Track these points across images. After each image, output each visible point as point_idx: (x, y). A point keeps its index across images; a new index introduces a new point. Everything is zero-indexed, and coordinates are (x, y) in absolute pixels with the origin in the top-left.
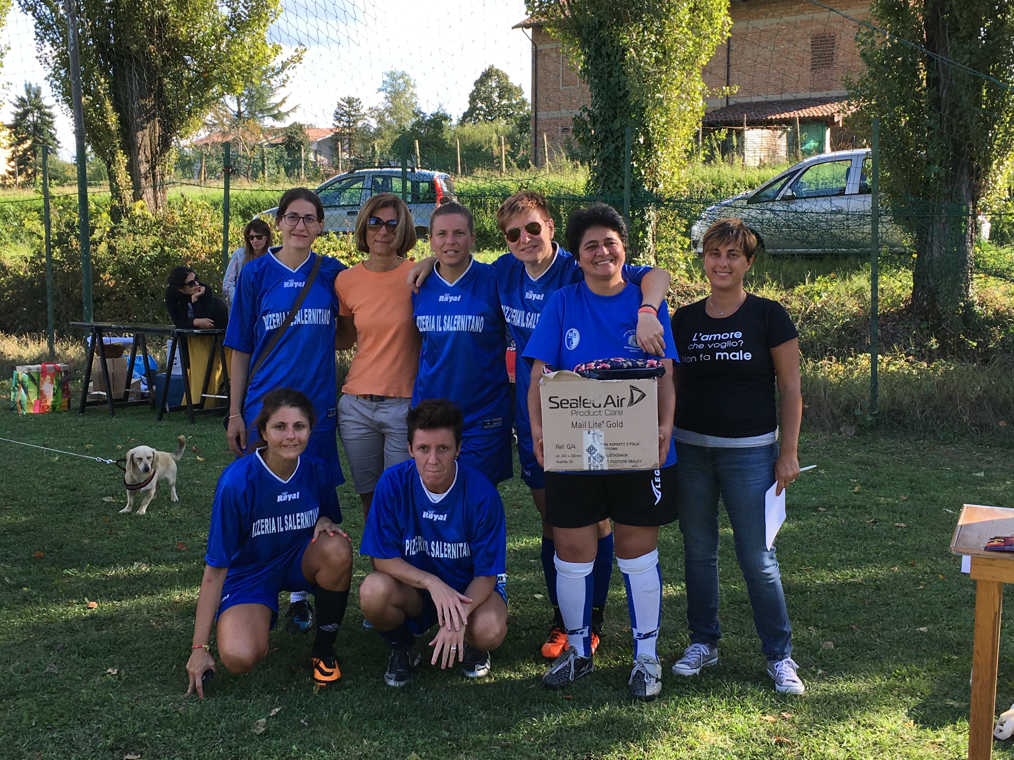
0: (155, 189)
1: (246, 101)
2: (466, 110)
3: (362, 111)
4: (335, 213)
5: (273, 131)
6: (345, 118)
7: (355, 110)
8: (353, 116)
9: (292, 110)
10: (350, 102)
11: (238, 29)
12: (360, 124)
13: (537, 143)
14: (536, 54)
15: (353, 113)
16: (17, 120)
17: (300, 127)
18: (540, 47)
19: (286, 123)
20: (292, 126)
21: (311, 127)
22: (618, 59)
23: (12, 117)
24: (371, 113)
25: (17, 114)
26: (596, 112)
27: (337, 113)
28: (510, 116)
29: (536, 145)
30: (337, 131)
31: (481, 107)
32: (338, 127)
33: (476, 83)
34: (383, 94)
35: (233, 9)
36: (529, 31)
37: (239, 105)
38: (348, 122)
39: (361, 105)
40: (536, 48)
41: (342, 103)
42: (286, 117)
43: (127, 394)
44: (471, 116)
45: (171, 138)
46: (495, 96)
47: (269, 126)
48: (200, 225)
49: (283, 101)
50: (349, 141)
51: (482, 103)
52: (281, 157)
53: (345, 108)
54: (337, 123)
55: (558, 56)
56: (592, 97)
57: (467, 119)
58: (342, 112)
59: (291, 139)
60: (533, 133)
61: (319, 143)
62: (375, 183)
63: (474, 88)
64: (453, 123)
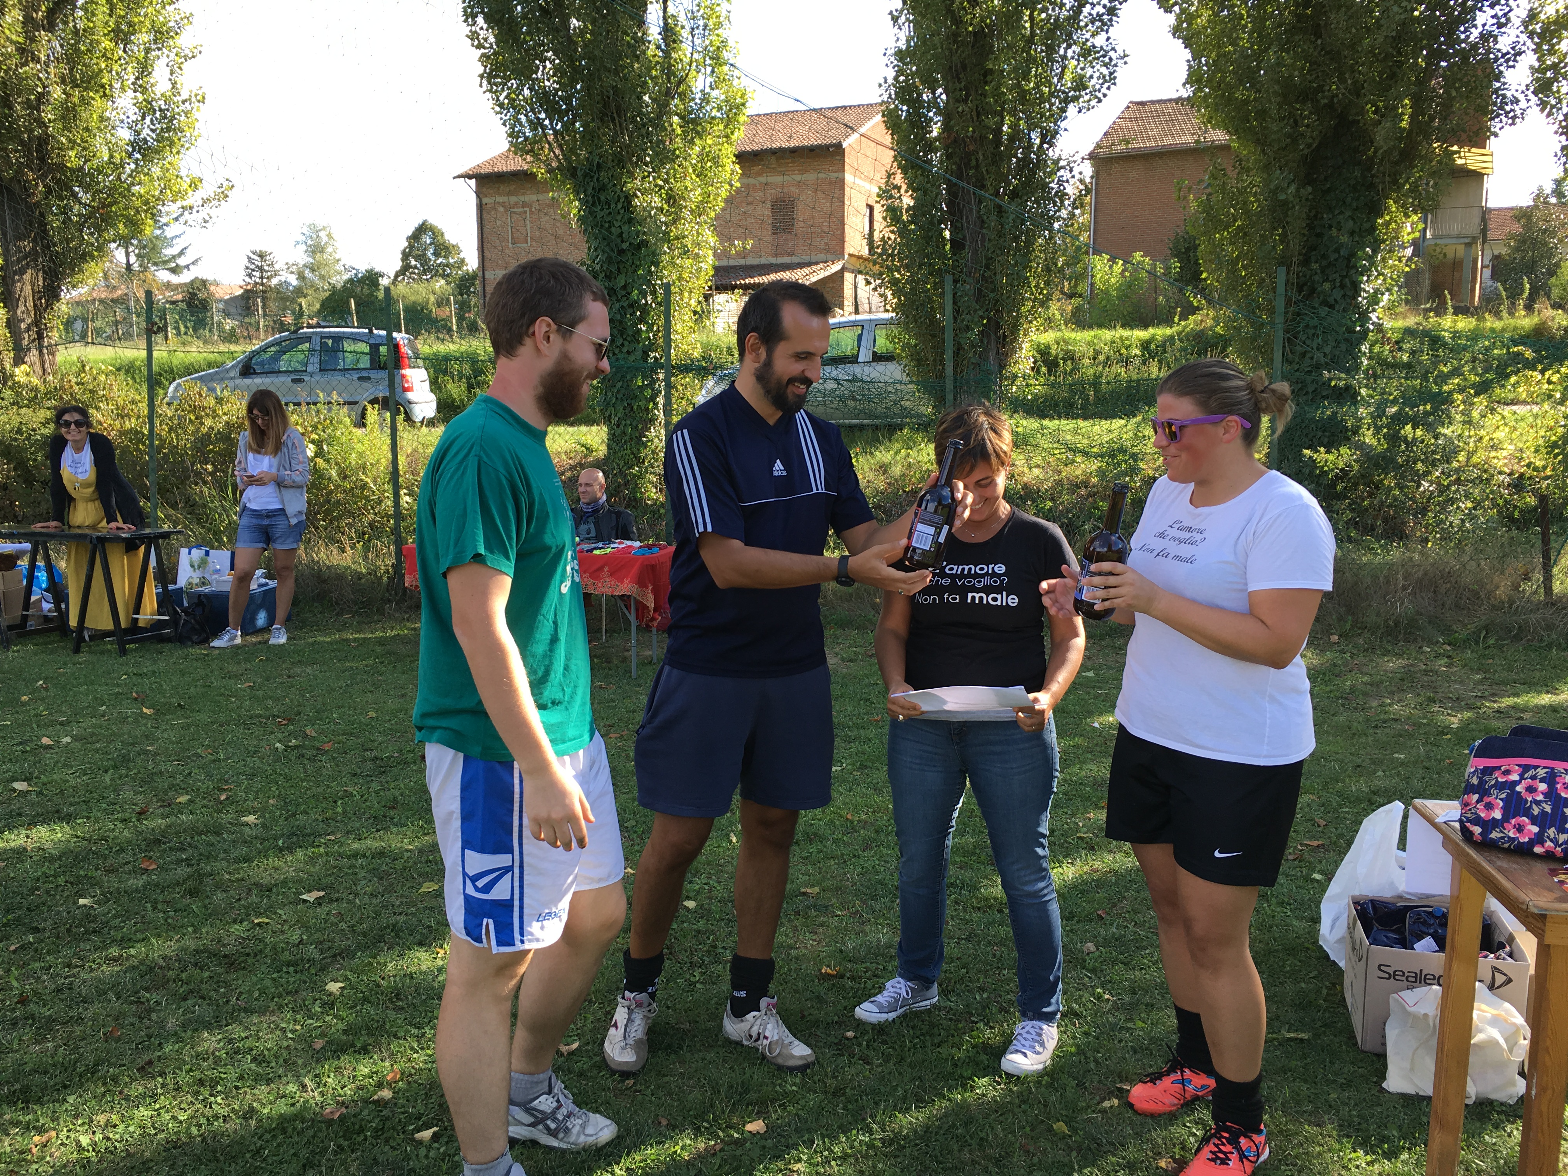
0: (41, 352)
1: (137, 251)
2: (398, 268)
4: (277, 380)
5: (171, 286)
6: (257, 274)
7: (269, 265)
8: (267, 272)
9: (193, 263)
10: (262, 256)
11: (144, 156)
12: (275, 281)
14: (481, 208)
15: (266, 268)
17: (204, 282)
18: (485, 200)
19: (185, 278)
20: (192, 282)
21: (216, 283)
24: (288, 268)
27: (247, 268)
28: (448, 276)
30: (249, 288)
31: (415, 265)
32: (248, 283)
33: (409, 238)
34: (304, 248)
35: (135, 131)
36: (473, 182)
37: (128, 256)
38: (261, 278)
39: (275, 260)
40: (482, 201)
41: (253, 256)
42: (186, 271)
43: (25, 618)
44: (404, 274)
45: (60, 287)
46: (430, 253)
47: (165, 281)
49: (182, 253)
51: (416, 261)
53: (256, 263)
54: (248, 279)
55: (506, 211)
56: (589, 248)
57: (400, 279)
58: (253, 267)
59: (193, 295)
60: (480, 294)
61: (227, 302)
62: (323, 345)
63: (406, 244)
64: (384, 282)
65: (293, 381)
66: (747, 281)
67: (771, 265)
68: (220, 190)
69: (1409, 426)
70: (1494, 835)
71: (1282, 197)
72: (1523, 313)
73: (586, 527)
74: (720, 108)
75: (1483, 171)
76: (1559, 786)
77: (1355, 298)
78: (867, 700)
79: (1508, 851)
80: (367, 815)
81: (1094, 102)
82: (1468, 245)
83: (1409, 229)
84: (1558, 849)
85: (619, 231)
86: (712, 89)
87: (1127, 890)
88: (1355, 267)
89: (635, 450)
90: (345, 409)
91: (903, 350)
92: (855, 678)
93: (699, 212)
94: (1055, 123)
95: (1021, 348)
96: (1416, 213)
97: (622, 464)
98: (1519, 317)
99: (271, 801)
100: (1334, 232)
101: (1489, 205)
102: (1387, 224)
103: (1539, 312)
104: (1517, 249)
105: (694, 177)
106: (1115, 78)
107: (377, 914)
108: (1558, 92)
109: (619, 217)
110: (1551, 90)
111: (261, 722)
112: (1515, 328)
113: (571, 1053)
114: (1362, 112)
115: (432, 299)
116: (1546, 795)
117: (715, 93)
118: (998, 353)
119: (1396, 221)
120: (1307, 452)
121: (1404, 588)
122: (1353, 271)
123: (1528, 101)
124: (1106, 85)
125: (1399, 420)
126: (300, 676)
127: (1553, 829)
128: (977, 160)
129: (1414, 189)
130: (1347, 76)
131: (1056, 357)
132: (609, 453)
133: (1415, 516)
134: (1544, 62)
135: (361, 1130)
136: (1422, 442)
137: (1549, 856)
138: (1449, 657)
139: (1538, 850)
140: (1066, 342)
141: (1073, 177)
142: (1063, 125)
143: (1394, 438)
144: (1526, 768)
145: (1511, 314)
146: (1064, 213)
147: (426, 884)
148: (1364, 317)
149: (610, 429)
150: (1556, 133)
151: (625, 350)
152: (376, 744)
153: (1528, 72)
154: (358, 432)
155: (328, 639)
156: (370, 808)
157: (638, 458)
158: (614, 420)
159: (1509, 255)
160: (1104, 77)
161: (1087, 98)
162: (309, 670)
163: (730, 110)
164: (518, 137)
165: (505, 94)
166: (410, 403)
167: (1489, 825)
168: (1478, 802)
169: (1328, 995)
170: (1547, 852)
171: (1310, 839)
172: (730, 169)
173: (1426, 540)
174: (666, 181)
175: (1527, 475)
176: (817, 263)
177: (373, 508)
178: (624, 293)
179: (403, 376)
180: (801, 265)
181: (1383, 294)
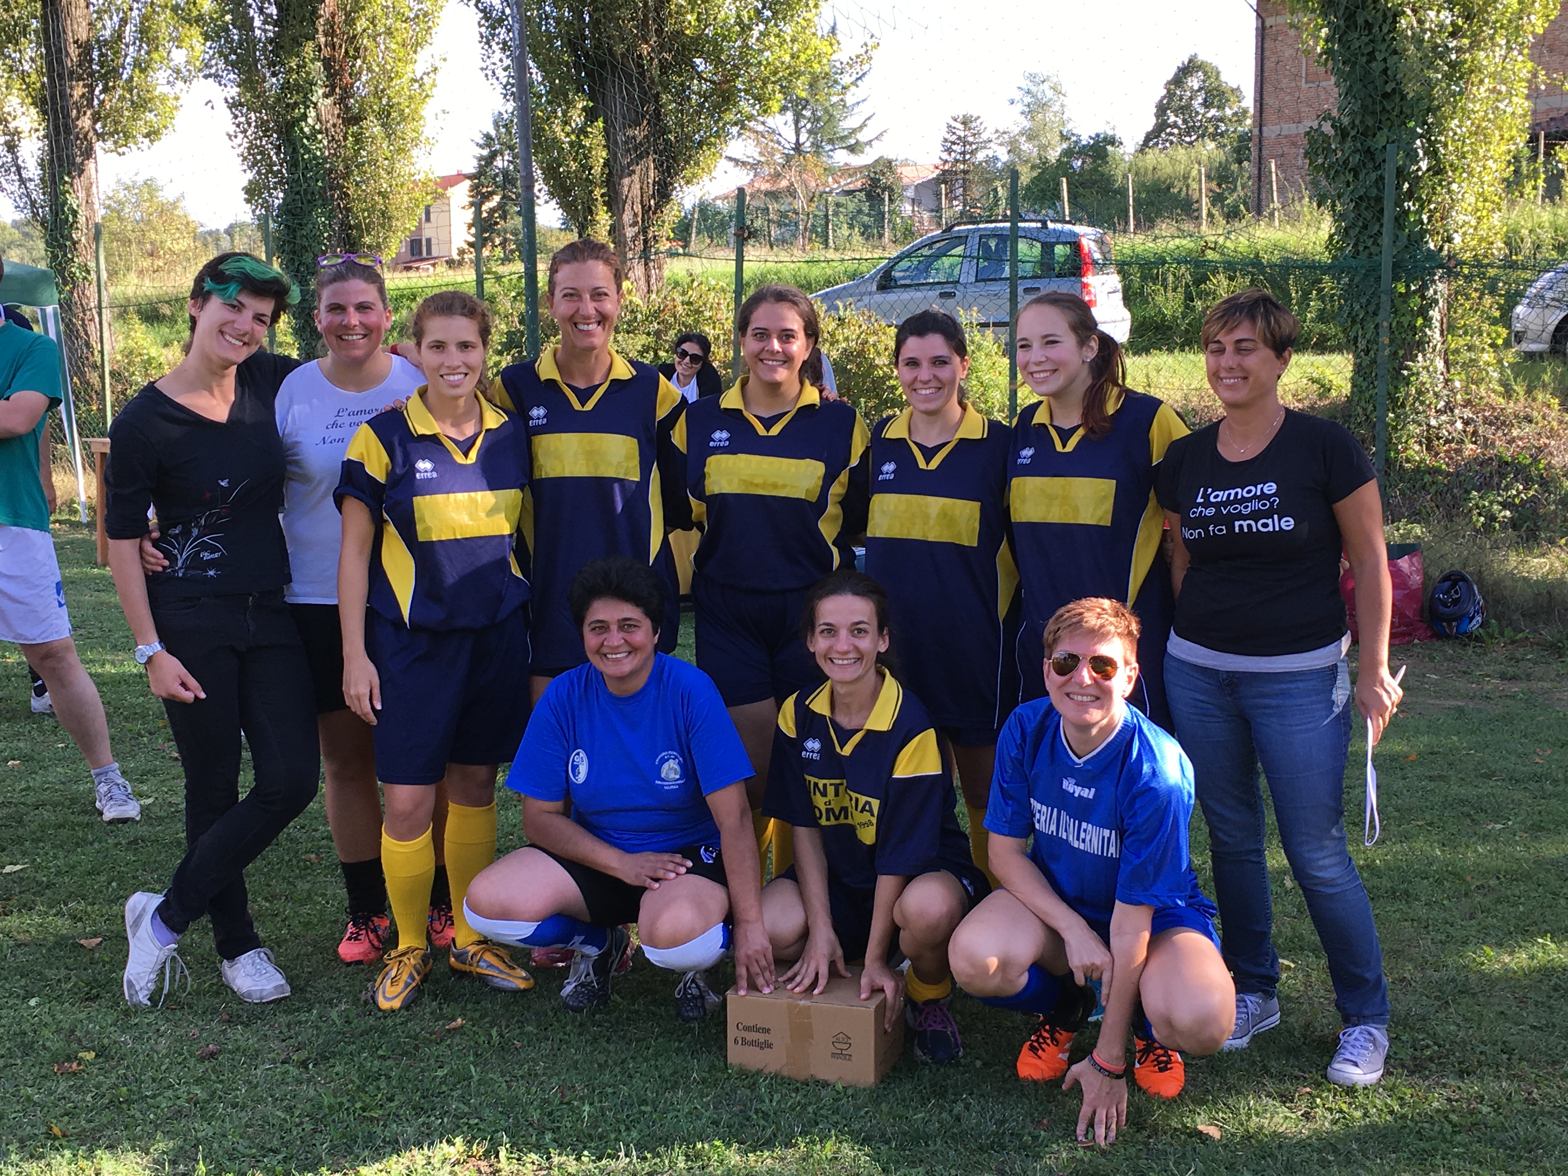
0: (646, 265)
1: (809, 126)
2: (1150, 128)
3: (985, 136)
4: (919, 295)
5: (848, 171)
6: (958, 148)
7: (974, 135)
8: (971, 144)
9: (877, 138)
10: (966, 122)
12: (981, 156)
13: (1261, 176)
14: (1262, 33)
15: (971, 139)
16: (480, 166)
17: (889, 164)
18: (1269, 22)
19: (868, 158)
20: (876, 162)
21: (905, 163)
22: (1385, 30)
23: (475, 163)
24: (998, 138)
25: (481, 159)
26: (1346, 121)
27: (946, 140)
28: (1222, 135)
29: (1260, 180)
30: (946, 167)
31: (1175, 122)
32: (946, 161)
34: (1018, 108)
37: (798, 135)
38: (963, 153)
39: (982, 127)
40: (1263, 23)
41: (954, 124)
42: (867, 149)
44: (1158, 137)
45: (671, 184)
46: (1197, 103)
47: (841, 164)
48: (711, 318)
49: (864, 125)
50: (964, 183)
51: (1177, 116)
52: (860, 211)
53: (958, 133)
54: (945, 156)
56: (1339, 95)
57: (1149, 147)
58: (953, 138)
59: (875, 181)
60: (1255, 162)
61: (917, 187)
63: (1164, 92)
64: (1126, 150)
65: (942, 295)
68: (863, 50)
85: (1382, 66)
89: (1390, 388)
97: (1370, 407)
132: (1352, 392)
149: (1357, 356)
157: (1394, 400)
158: (1362, 344)
179: (1085, 286)
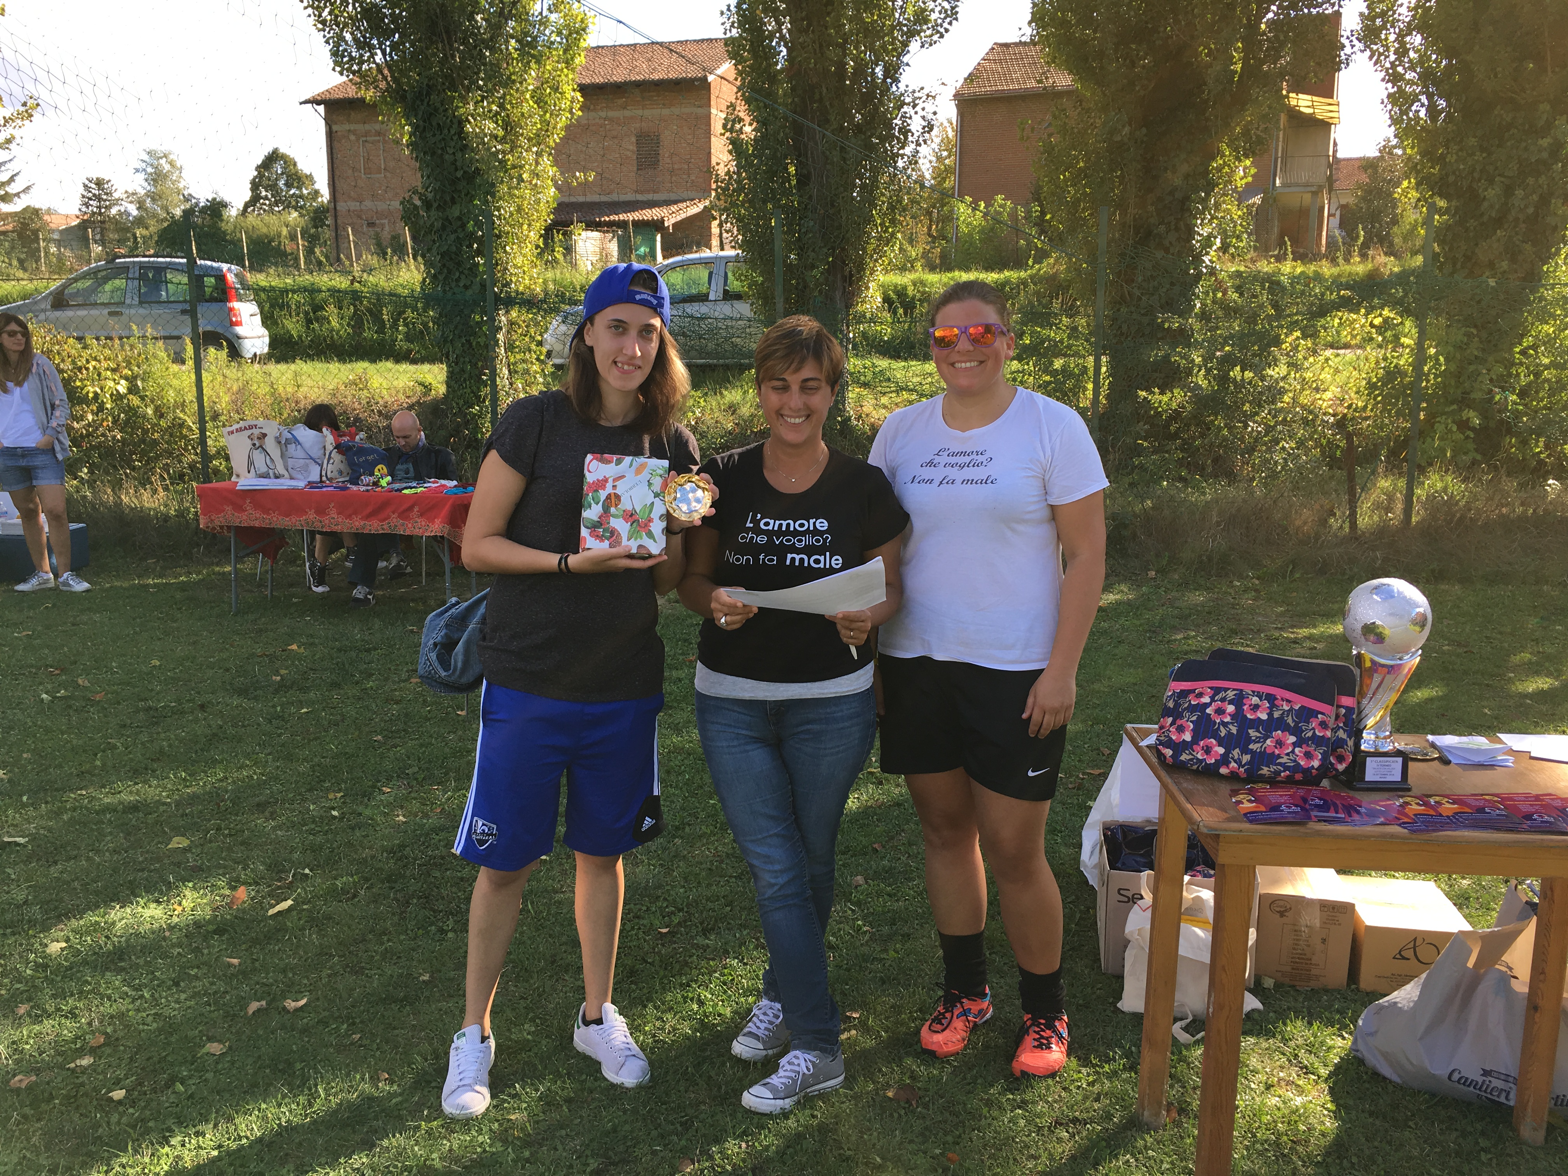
2: (248, 199)
3: (116, 195)
6: (95, 203)
7: (107, 194)
8: (105, 200)
9: (24, 191)
10: (99, 183)
12: (114, 211)
13: (339, 238)
14: (330, 136)
15: (105, 197)
17: (36, 212)
18: (335, 128)
19: (17, 206)
20: (25, 210)
21: (49, 212)
22: (454, 132)
24: (127, 197)
27: (83, 196)
28: (301, 207)
29: (338, 240)
30: (86, 217)
31: (266, 196)
32: (85, 213)
33: (258, 168)
34: (142, 176)
36: (321, 108)
38: (99, 207)
39: (114, 188)
40: (330, 126)
41: (90, 184)
42: (16, 199)
44: (254, 206)
46: (281, 183)
49: (12, 179)
50: (102, 231)
51: (267, 191)
52: (13, 248)
53: (93, 191)
54: (84, 209)
55: (358, 140)
56: (422, 177)
57: (249, 210)
58: (90, 195)
59: (24, 226)
60: (332, 227)
61: (62, 232)
62: (142, 277)
63: (256, 173)
64: (233, 212)
65: (111, 314)
66: (612, 218)
67: (637, 202)
68: (23, 109)
69: (1238, 368)
70: (1184, 757)
71: (1118, 138)
72: (1358, 259)
73: (405, 466)
74: (559, 33)
75: (1331, 121)
76: (1245, 708)
77: (1190, 241)
78: (685, 640)
79: (1197, 773)
80: (127, 768)
81: (935, 38)
82: (1315, 194)
83: (1242, 173)
84: (1242, 770)
85: (452, 158)
86: (551, 12)
87: (908, 822)
88: (1189, 210)
89: (474, 388)
90: (160, 343)
91: (750, 287)
92: (678, 618)
93: (538, 139)
94: (898, 58)
95: (867, 288)
96: (1247, 157)
97: (461, 402)
98: (1354, 264)
99: (25, 755)
100: (1169, 174)
101: (1340, 155)
102: (1219, 169)
103: (1373, 258)
104: (1363, 198)
105: (531, 103)
106: (957, 13)
107: (115, 870)
108: (1386, 39)
109: (452, 144)
110: (1379, 37)
111: (30, 672)
112: (1350, 274)
113: (297, 1010)
114: (1198, 54)
115: (285, 231)
116: (1233, 716)
117: (553, 17)
118: (844, 292)
119: (1229, 166)
120: (1142, 394)
121: (1218, 524)
122: (1188, 214)
123: (1353, 46)
124: (948, 20)
125: (1228, 361)
126: (85, 624)
127: (1237, 750)
128: (821, 94)
129: (1246, 133)
130: (1180, 17)
131: (914, 297)
132: (448, 391)
133: (1242, 456)
134: (1373, 10)
135: (52, 1097)
136: (1250, 383)
137: (1233, 777)
138: (1256, 591)
139: (1223, 771)
140: (923, 283)
141: (916, 113)
142: (905, 59)
143: (1224, 379)
144: (1217, 691)
145: (1347, 260)
146: (908, 150)
147: (176, 839)
148: (1197, 260)
149: (449, 366)
150: (1383, 80)
151: (461, 284)
152: (153, 694)
153: (1358, 20)
154: (175, 368)
155: (126, 584)
156: (132, 760)
158: (452, 358)
159: (1356, 205)
160: (946, 11)
161: (929, 32)
162: (97, 617)
163: (570, 34)
164: (343, 56)
165: (327, 10)
166: (239, 338)
167: (1180, 747)
168: (1171, 725)
169: (1080, 918)
170: (1232, 772)
171: (1093, 768)
172: (571, 95)
173: (1253, 479)
174: (501, 106)
175: (1349, 416)
176: (684, 201)
177: (193, 448)
178: (459, 223)
179: (231, 309)
180: (668, 203)
181: (1215, 238)
